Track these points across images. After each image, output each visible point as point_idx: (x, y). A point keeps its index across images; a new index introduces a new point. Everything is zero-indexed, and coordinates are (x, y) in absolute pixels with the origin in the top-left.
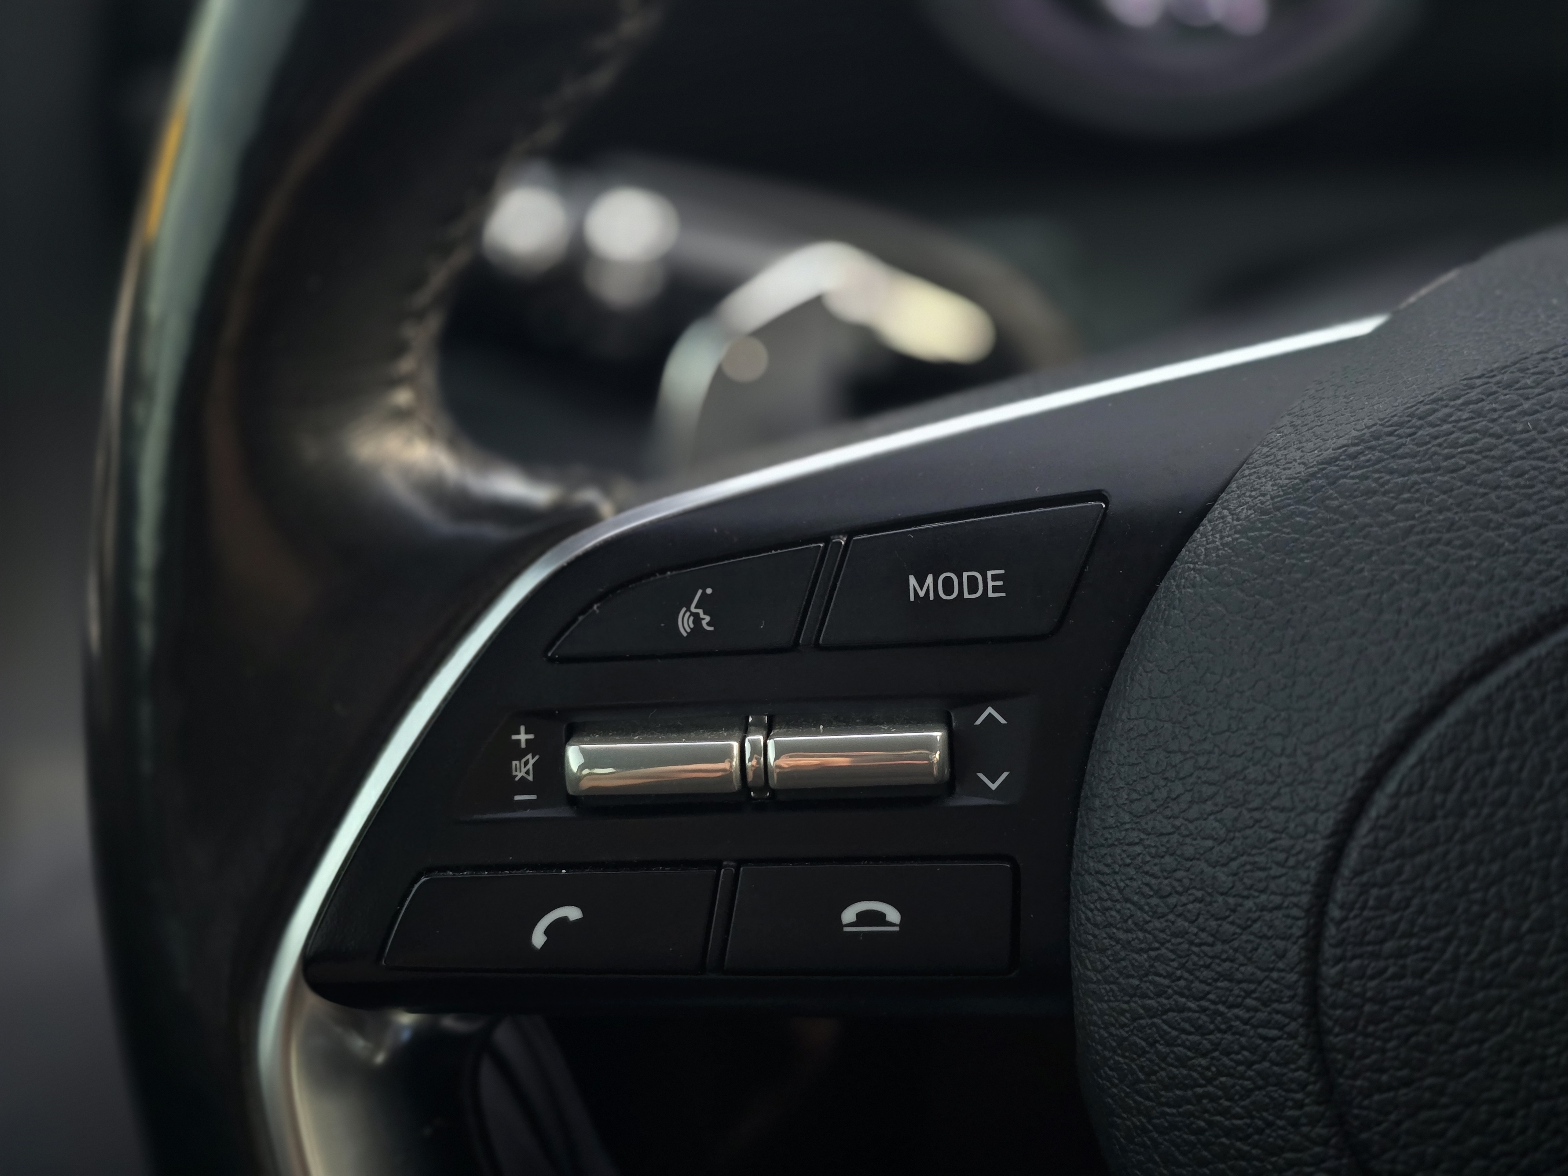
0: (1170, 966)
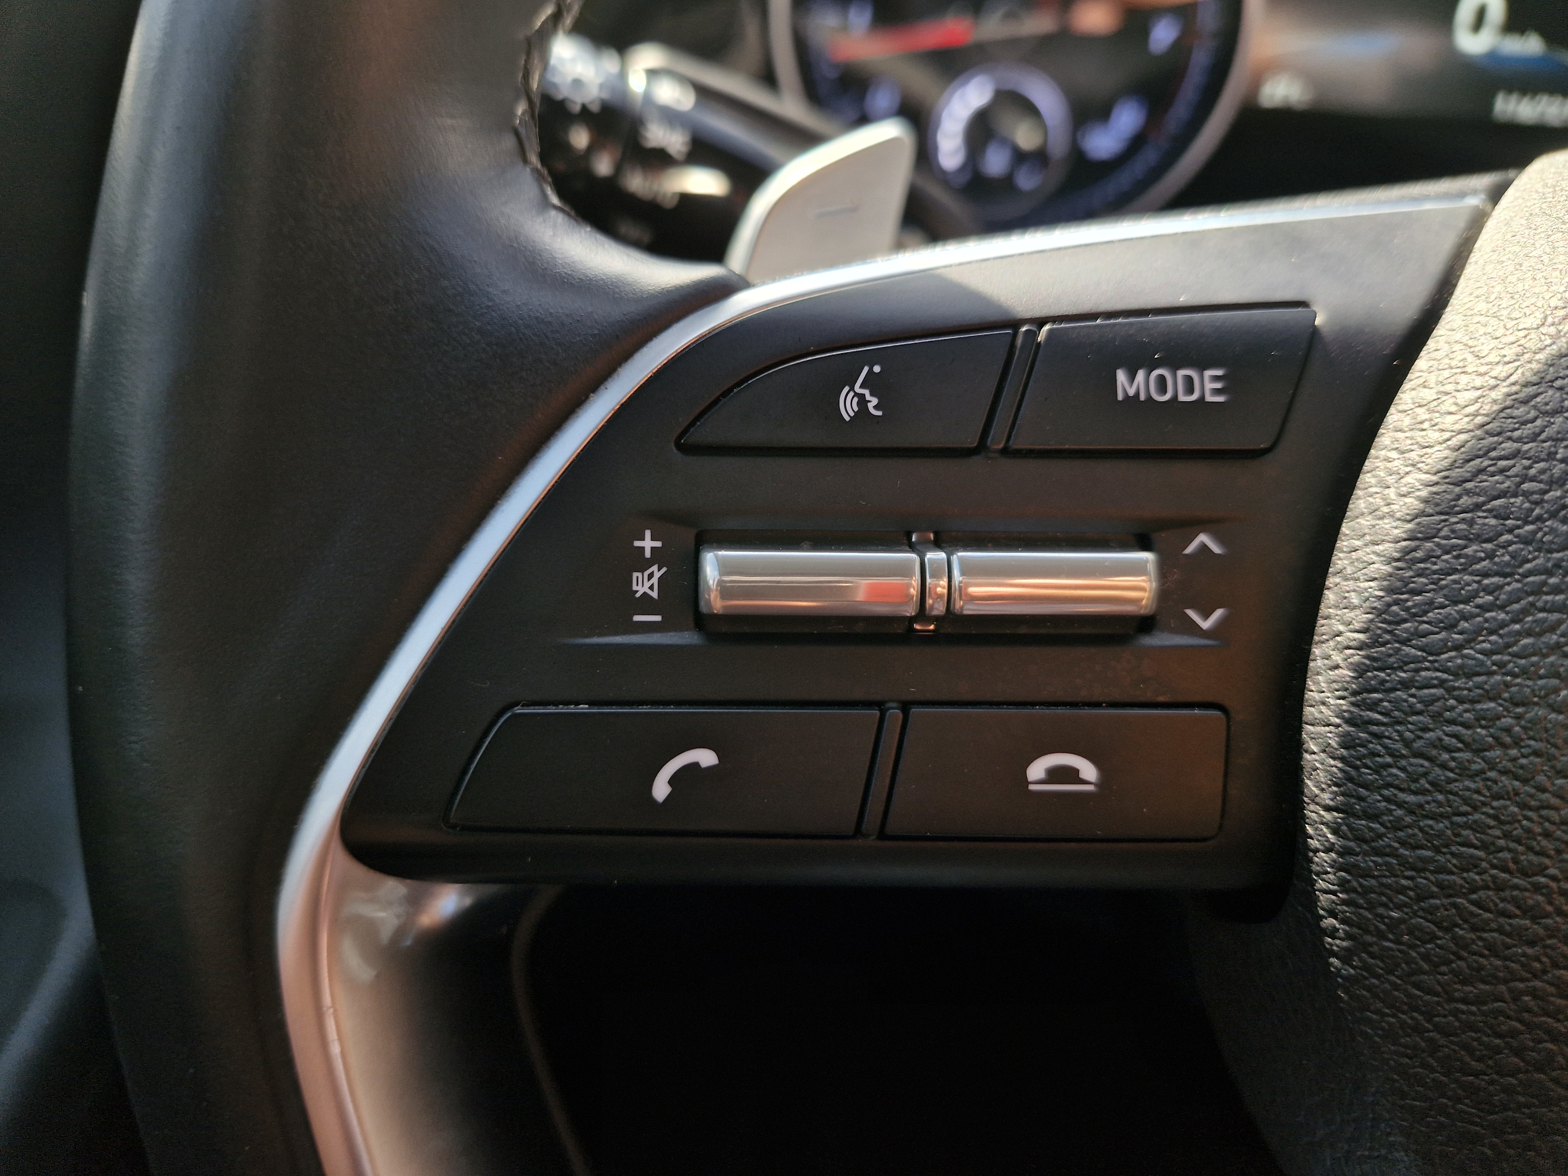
0: (1488, 834)
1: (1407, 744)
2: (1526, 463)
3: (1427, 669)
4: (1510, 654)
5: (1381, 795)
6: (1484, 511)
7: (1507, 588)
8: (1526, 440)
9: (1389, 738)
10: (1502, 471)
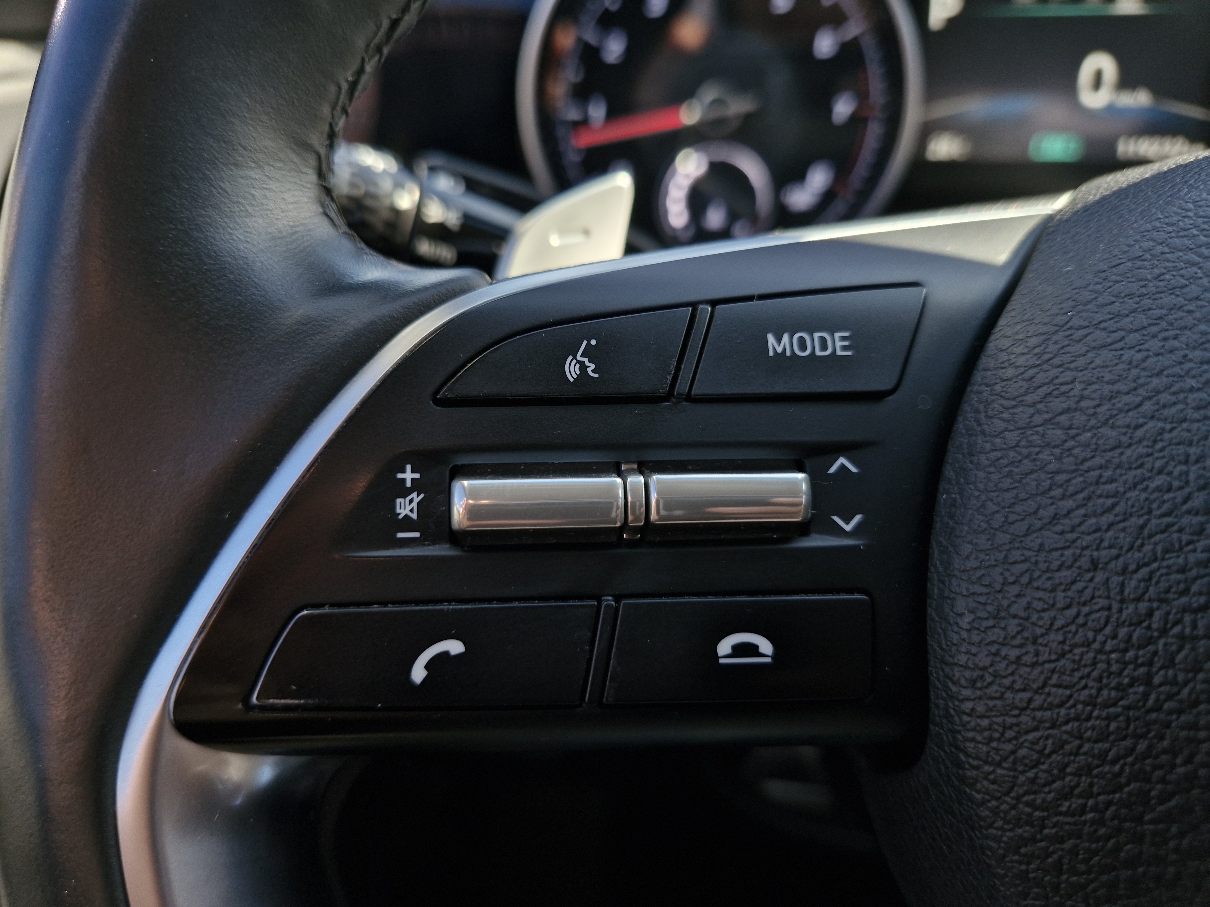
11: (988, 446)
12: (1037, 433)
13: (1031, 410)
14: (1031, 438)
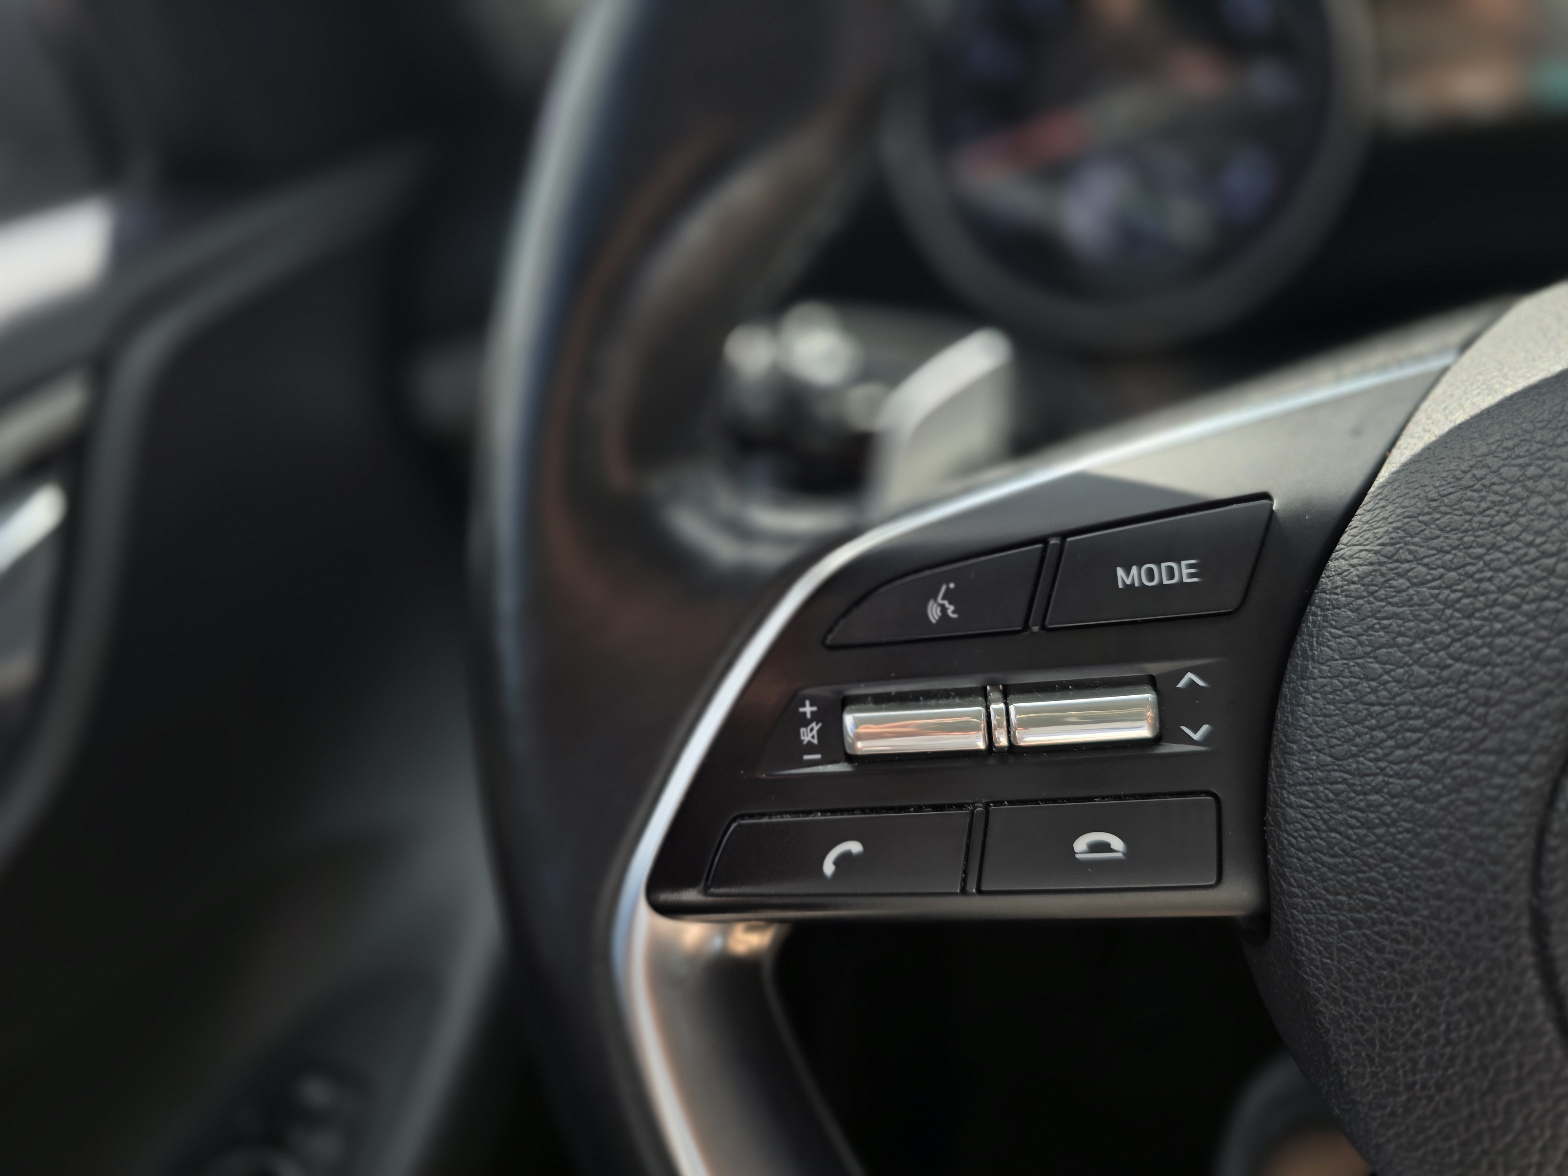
1: (1325, 822)
2: (1400, 622)
3: (1335, 770)
4: (1387, 761)
5: (1312, 857)
6: (1371, 658)
7: (1385, 715)
8: (1400, 605)
9: (1314, 817)
10: (1383, 628)
11: (1316, 671)
12: (1358, 664)
13: (1354, 641)
14: (1352, 669)
